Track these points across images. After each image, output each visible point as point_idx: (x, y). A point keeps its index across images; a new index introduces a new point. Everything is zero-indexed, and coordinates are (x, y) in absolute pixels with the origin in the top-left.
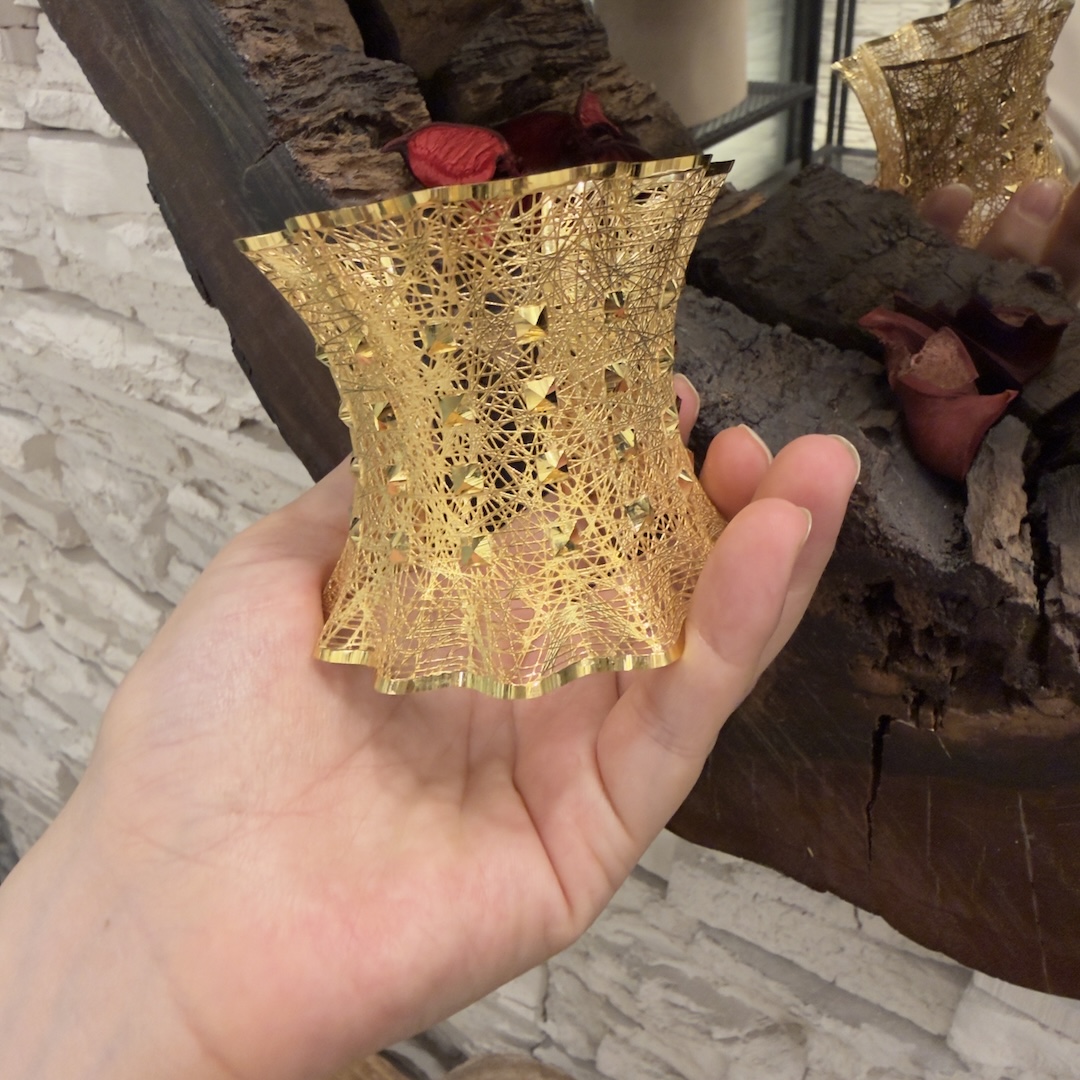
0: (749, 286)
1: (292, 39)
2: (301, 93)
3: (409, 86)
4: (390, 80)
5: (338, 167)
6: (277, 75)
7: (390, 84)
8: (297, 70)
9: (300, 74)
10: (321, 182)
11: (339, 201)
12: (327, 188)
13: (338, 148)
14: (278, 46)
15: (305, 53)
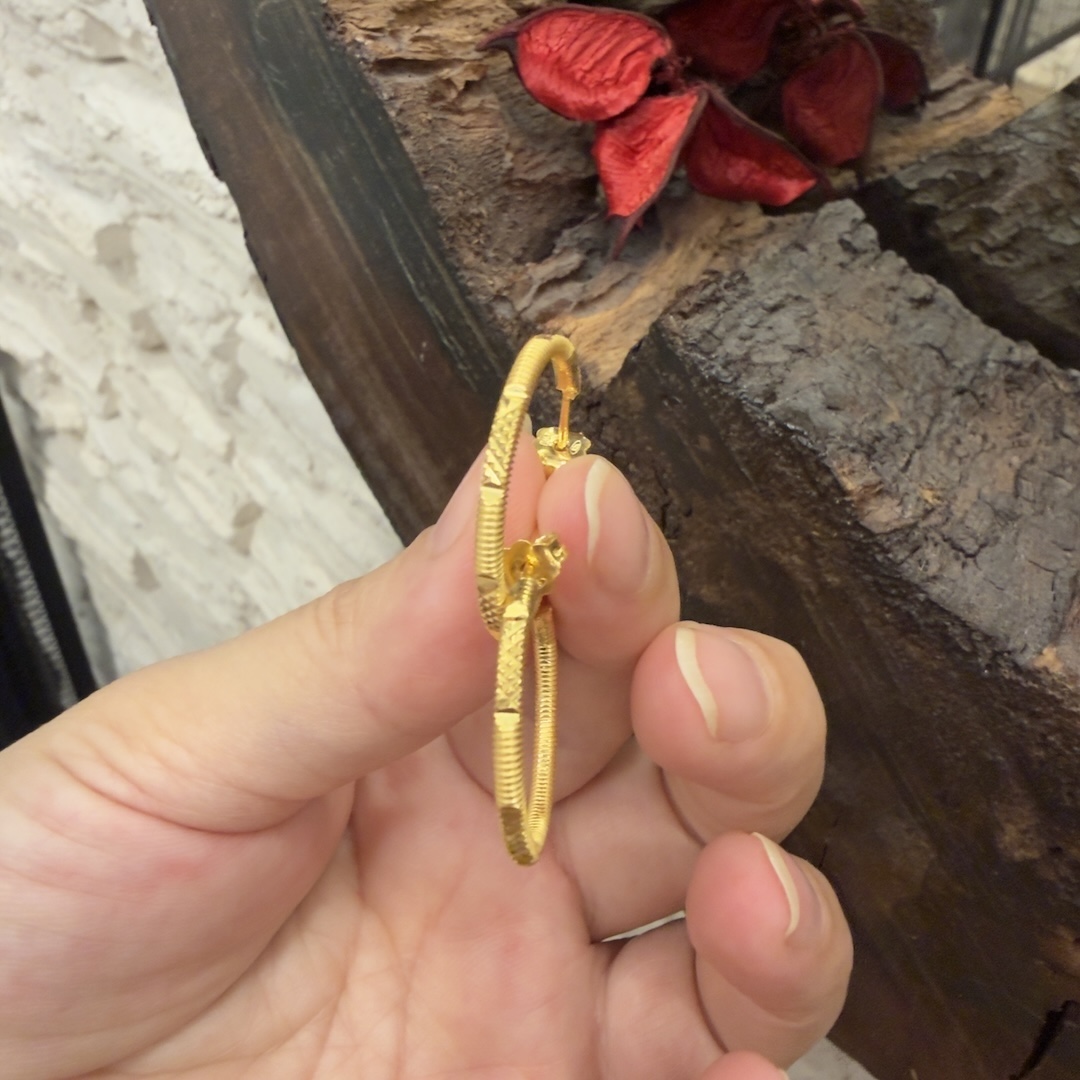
0: (977, 258)
5: (392, 17)
10: (359, 45)
11: (381, 79)
12: (366, 56)
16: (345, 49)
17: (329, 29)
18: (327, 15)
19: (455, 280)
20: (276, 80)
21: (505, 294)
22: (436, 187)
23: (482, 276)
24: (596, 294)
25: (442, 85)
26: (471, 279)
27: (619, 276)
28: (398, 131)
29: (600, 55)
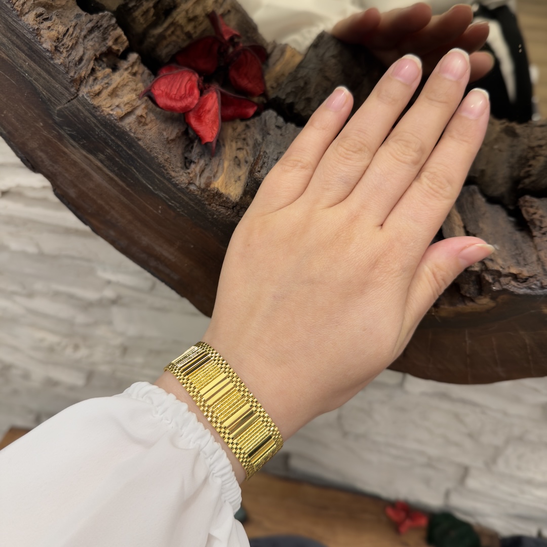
1: (57, 21)
2: (77, 54)
3: (113, 26)
4: (105, 25)
5: (110, 98)
6: (62, 52)
7: (106, 28)
9: (71, 44)
10: (111, 115)
12: (116, 118)
13: (105, 86)
14: (56, 31)
15: (67, 28)
16: (105, 117)
17: (96, 111)
18: (94, 107)
19: (171, 183)
20: (69, 132)
21: (191, 182)
22: (155, 154)
23: (179, 178)
24: (215, 171)
25: (140, 118)
27: (217, 162)
28: (136, 140)
29: (178, 87)
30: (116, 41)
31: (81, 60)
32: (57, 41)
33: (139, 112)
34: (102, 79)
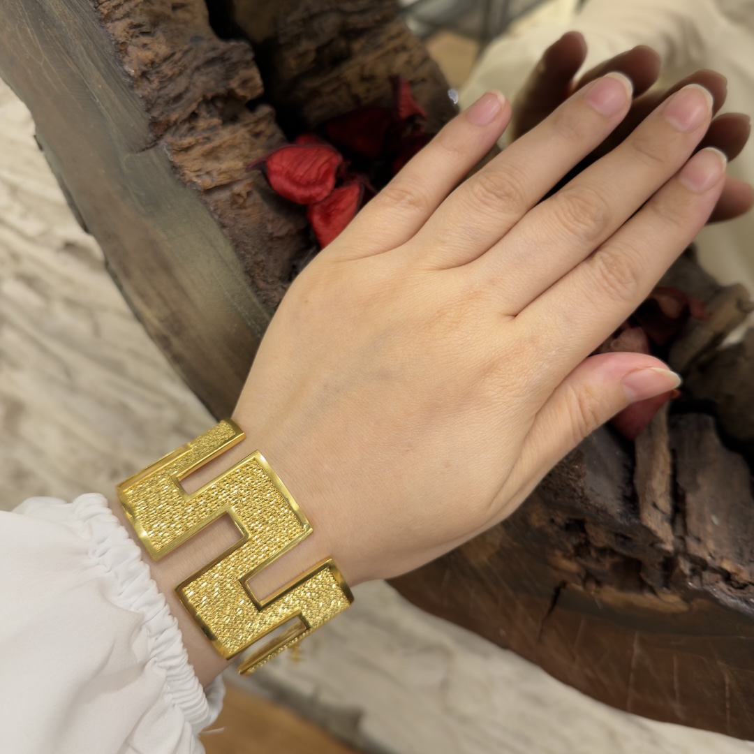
1: (162, 39)
2: (172, 90)
3: (247, 63)
4: (234, 60)
5: (203, 159)
6: (153, 81)
7: (234, 64)
8: (167, 69)
9: (170, 73)
10: (194, 183)
11: (208, 199)
12: (199, 189)
13: (201, 141)
14: (153, 52)
15: (172, 52)
16: (186, 184)
17: (175, 173)
18: (174, 167)
20: (137, 192)
22: (243, 252)
23: (268, 293)
25: (235, 197)
26: (264, 295)
29: (307, 167)
30: (245, 83)
31: (178, 98)
32: (149, 65)
33: (238, 188)
34: (204, 130)
